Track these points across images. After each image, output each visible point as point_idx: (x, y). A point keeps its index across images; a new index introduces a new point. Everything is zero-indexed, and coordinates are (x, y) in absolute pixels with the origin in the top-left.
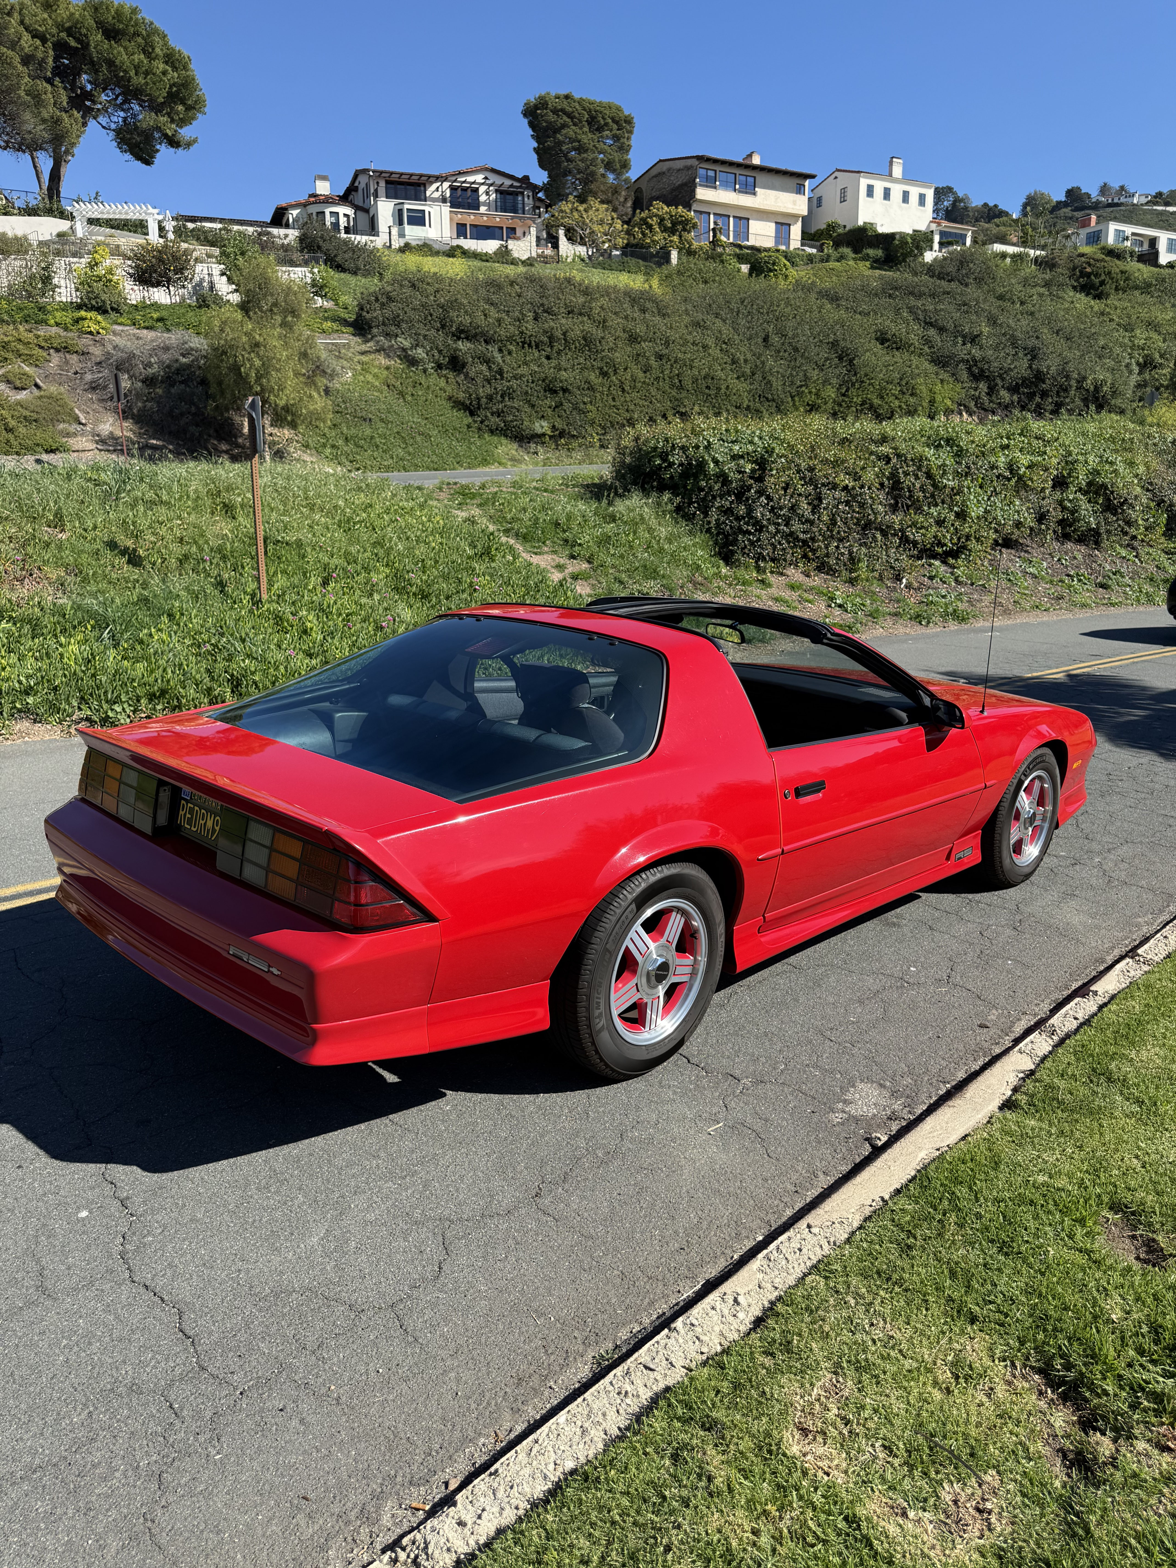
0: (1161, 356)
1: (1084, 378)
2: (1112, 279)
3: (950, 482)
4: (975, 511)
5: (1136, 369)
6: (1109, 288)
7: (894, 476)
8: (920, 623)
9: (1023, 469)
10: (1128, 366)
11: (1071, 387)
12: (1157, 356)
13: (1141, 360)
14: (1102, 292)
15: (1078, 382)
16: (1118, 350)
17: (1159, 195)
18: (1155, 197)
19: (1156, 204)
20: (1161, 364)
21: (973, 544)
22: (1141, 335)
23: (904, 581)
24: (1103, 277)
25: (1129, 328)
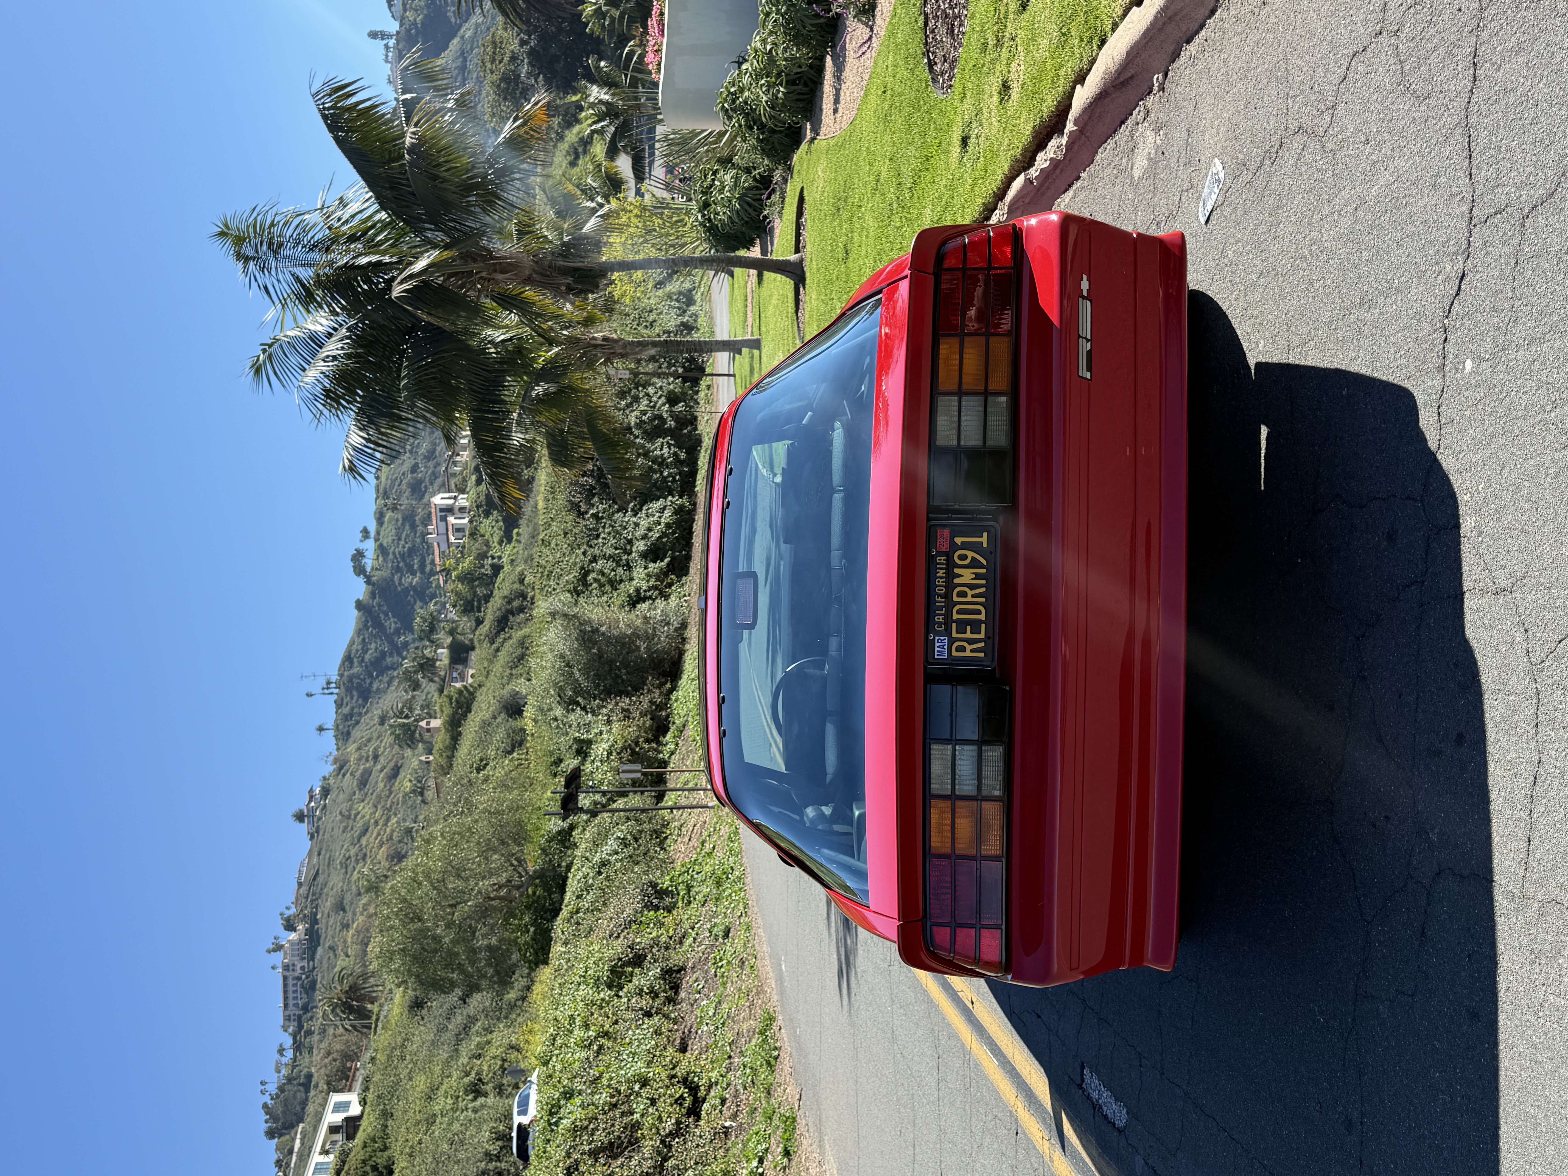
0: (467, 1074)
1: (487, 1154)
2: (371, 1157)
3: (603, 1097)
4: (640, 1067)
5: (481, 1100)
6: (381, 1160)
7: (594, 1154)
8: (776, 1058)
9: (591, 1033)
10: (475, 1111)
11: (496, 1168)
12: (466, 1080)
13: (470, 1097)
14: (385, 1167)
15: (491, 1160)
16: (456, 1127)
17: (278, 1163)
18: (280, 1167)
19: (288, 1165)
20: (477, 1074)
21: (680, 1072)
22: (442, 1103)
23: (727, 1124)
24: (368, 1168)
25: (431, 1120)
